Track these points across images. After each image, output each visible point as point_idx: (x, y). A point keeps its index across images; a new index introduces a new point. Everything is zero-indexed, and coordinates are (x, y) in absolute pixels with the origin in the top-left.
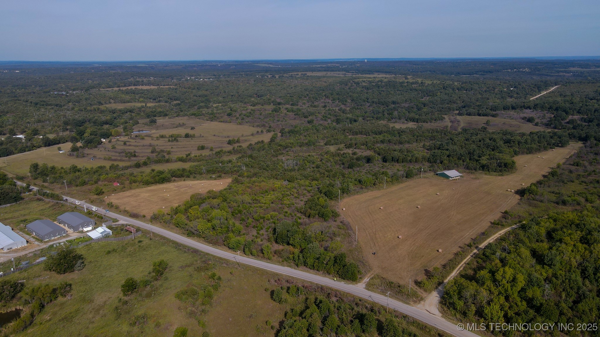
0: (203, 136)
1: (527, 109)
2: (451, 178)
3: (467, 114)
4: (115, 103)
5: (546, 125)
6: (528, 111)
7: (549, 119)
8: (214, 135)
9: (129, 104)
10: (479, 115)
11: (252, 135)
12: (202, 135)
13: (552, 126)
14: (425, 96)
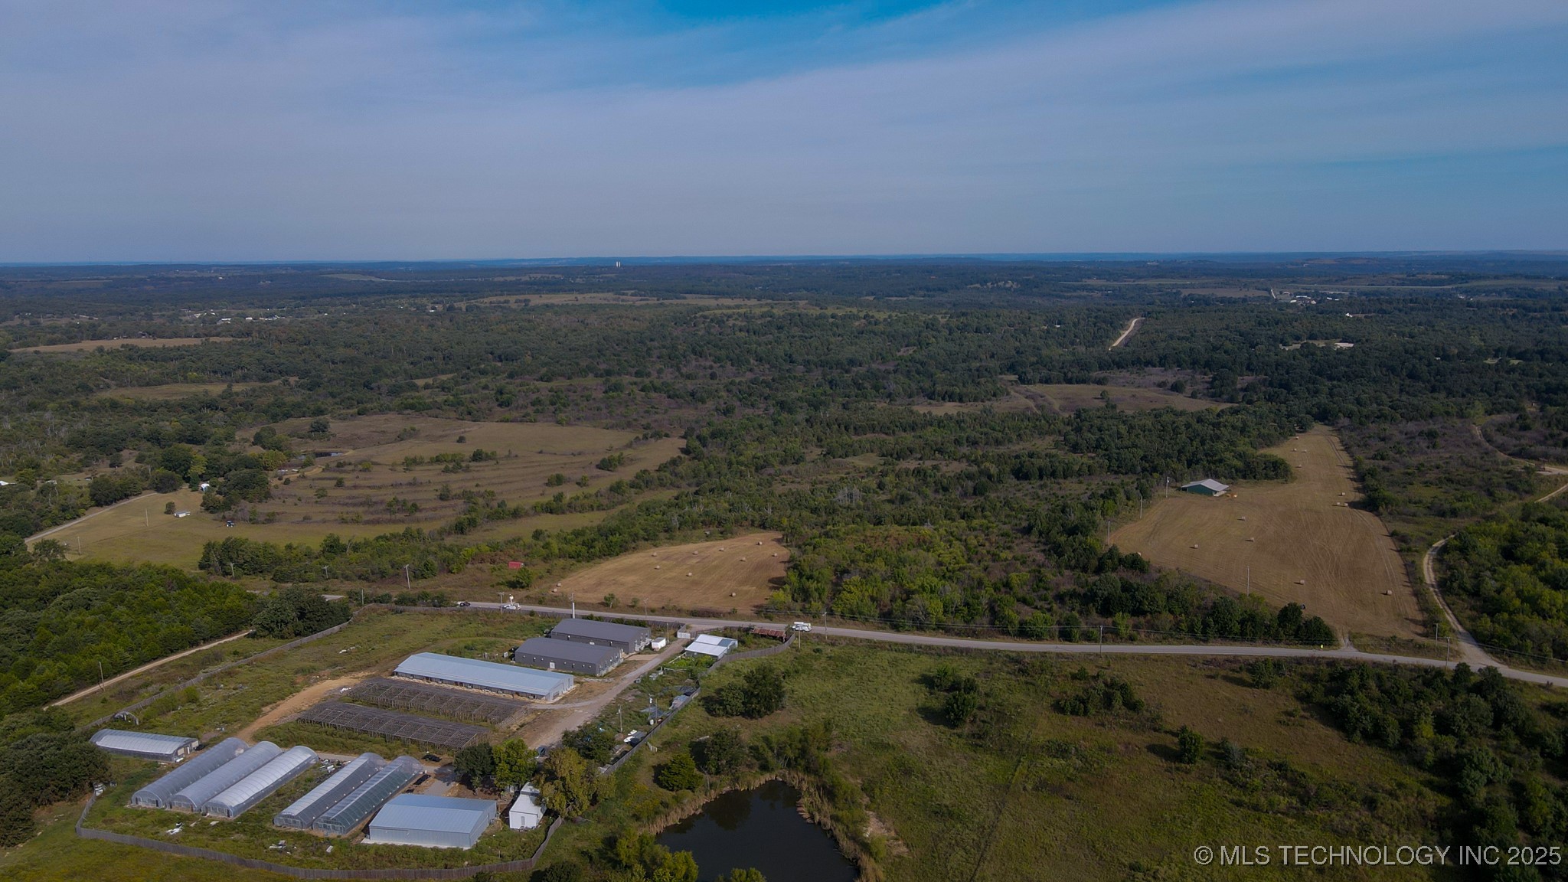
0: (516, 456)
1: (1146, 366)
2: (1216, 492)
3: (1041, 382)
4: (120, 386)
5: (1212, 397)
6: (1150, 369)
7: (1206, 385)
8: (541, 452)
9: (164, 387)
10: (1069, 381)
11: (629, 446)
12: (514, 453)
13: (1225, 397)
14: (902, 347)
